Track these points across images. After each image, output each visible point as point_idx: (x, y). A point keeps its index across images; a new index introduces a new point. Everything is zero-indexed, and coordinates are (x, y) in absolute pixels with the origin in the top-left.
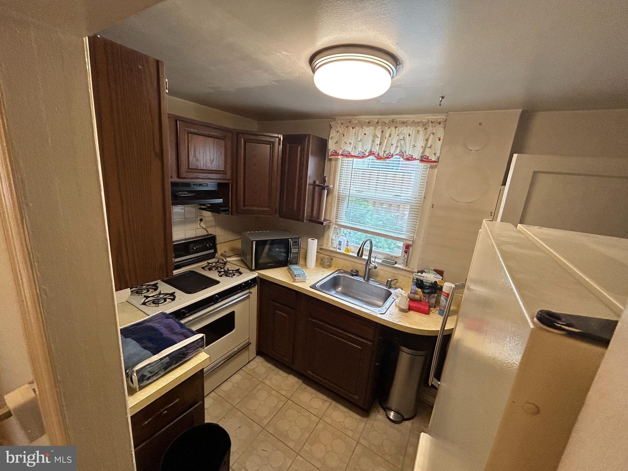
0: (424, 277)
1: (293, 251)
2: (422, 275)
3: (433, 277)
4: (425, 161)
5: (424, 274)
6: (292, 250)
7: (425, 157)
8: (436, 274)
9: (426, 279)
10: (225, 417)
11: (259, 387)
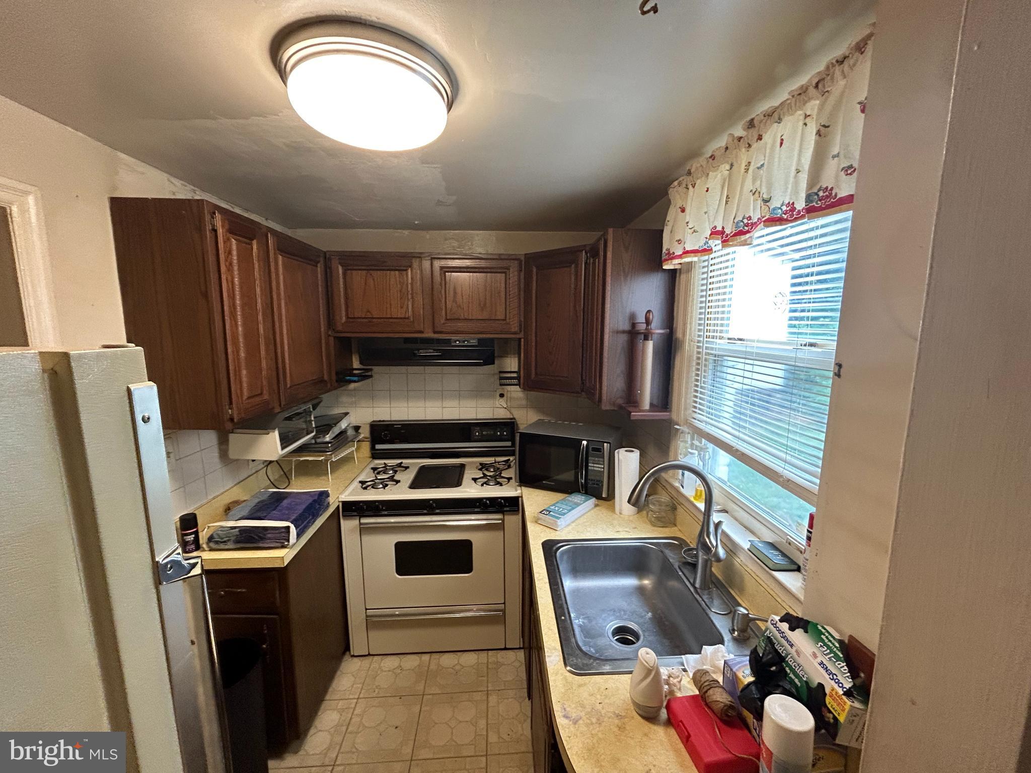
0: (792, 646)
1: (593, 468)
2: (789, 634)
3: (821, 663)
4: (820, 209)
5: (798, 637)
6: (590, 465)
7: (821, 194)
8: (836, 655)
9: (795, 654)
10: (402, 697)
11: (477, 696)
